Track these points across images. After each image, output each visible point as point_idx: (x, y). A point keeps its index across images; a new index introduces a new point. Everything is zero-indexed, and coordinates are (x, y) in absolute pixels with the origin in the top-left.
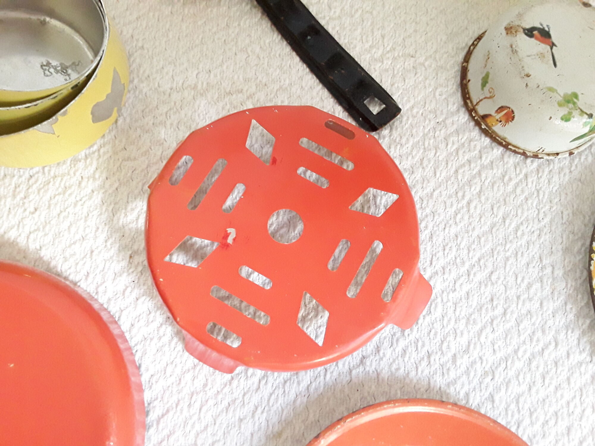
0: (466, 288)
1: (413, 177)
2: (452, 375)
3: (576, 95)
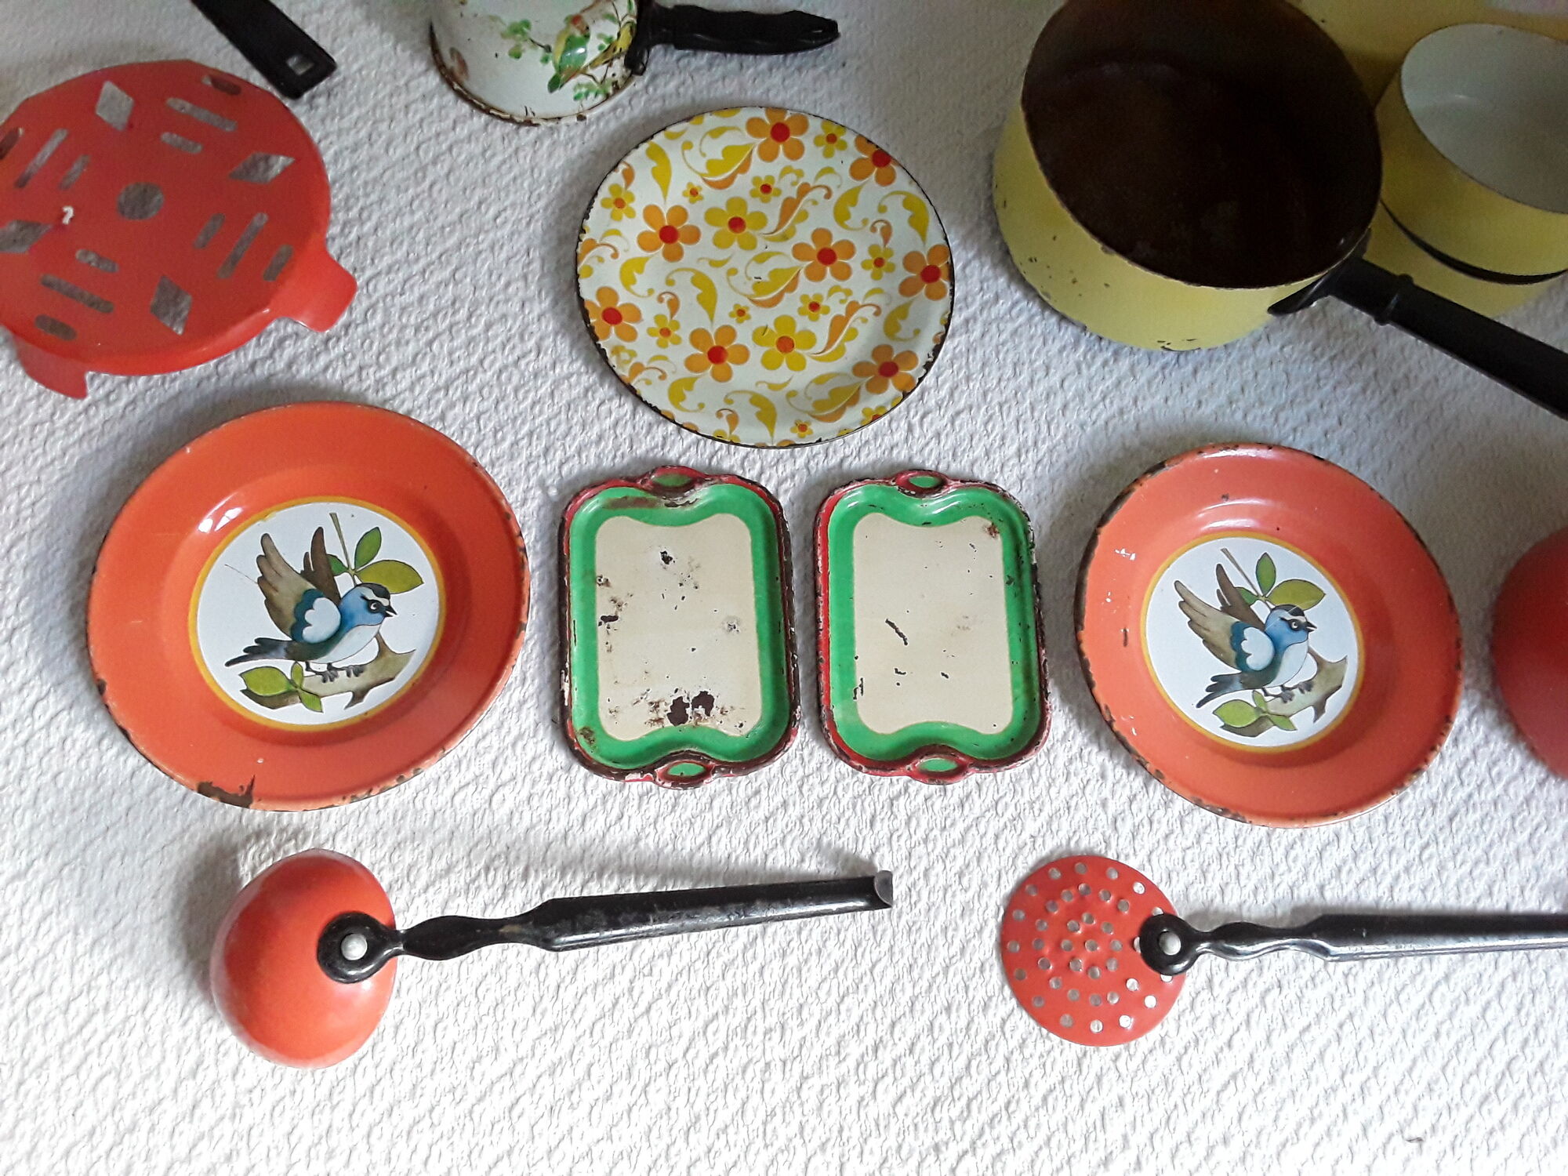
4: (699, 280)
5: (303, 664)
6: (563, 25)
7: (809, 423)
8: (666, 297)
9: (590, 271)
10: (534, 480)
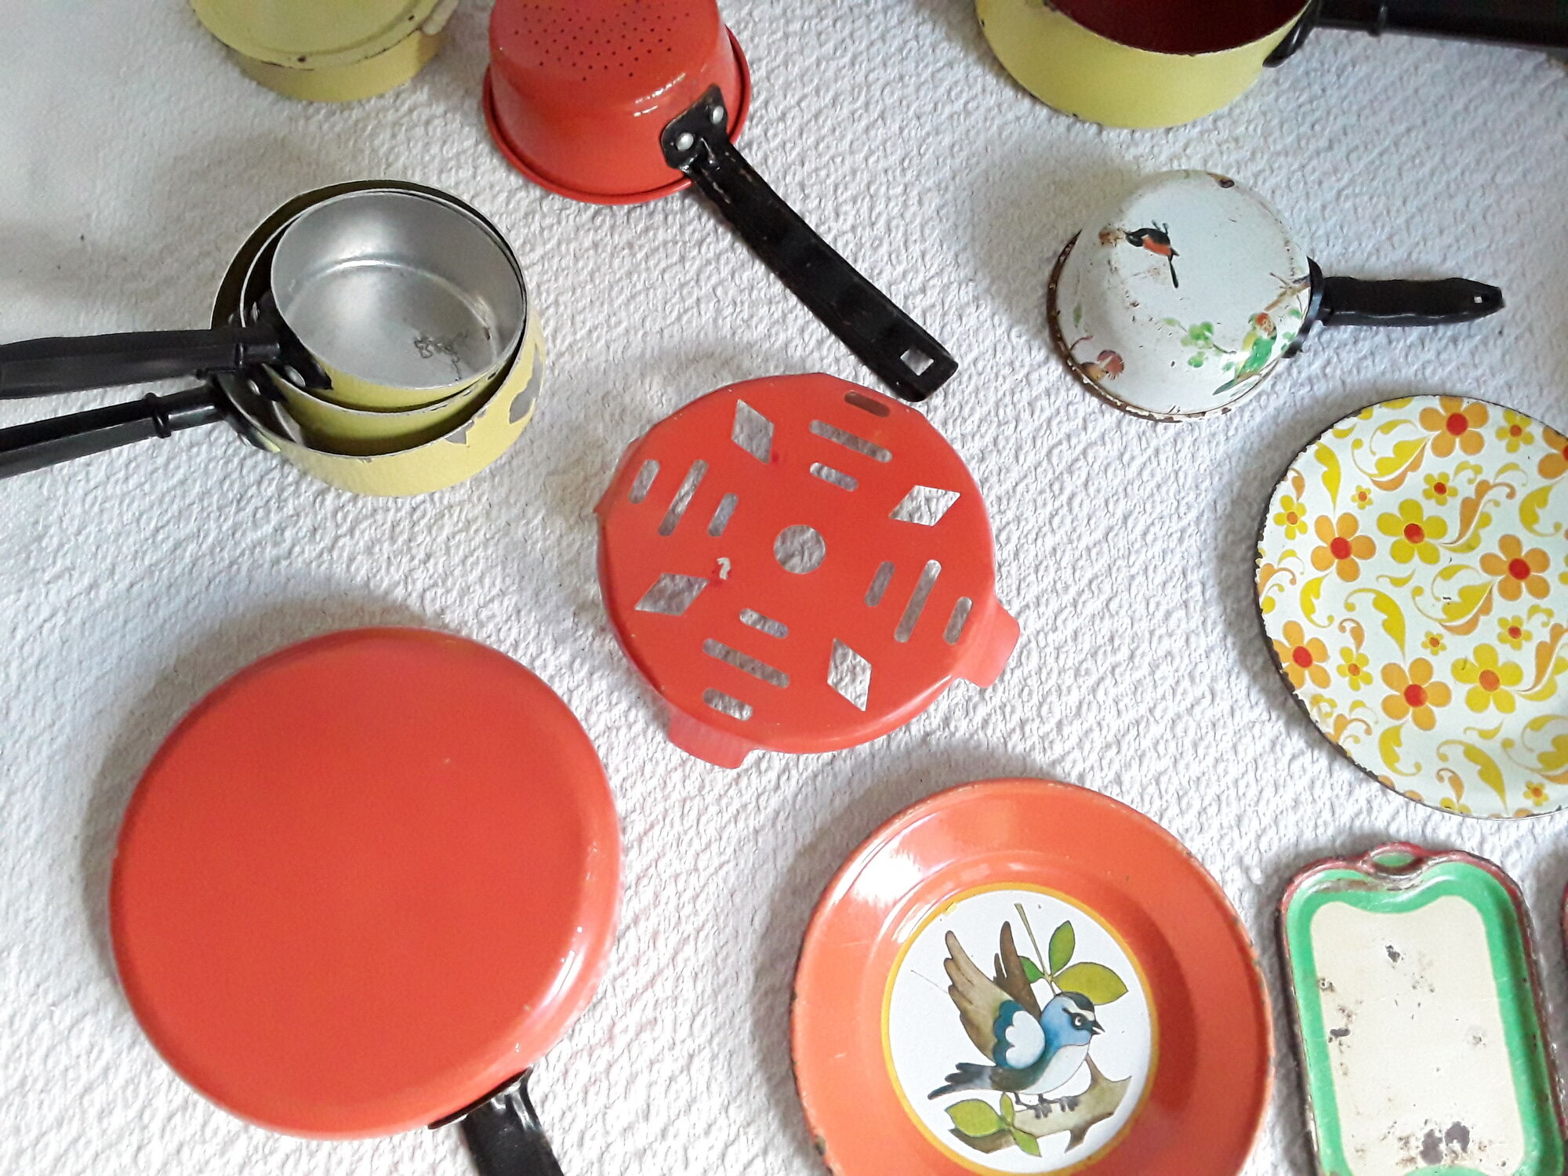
0: (1071, 626)
1: (983, 467)
2: (1058, 750)
3: (1208, 327)
4: (1382, 602)
5: (1012, 1095)
6: (1249, 327)
7: (1542, 785)
8: (1349, 625)
9: (1272, 603)
10: (1230, 856)
